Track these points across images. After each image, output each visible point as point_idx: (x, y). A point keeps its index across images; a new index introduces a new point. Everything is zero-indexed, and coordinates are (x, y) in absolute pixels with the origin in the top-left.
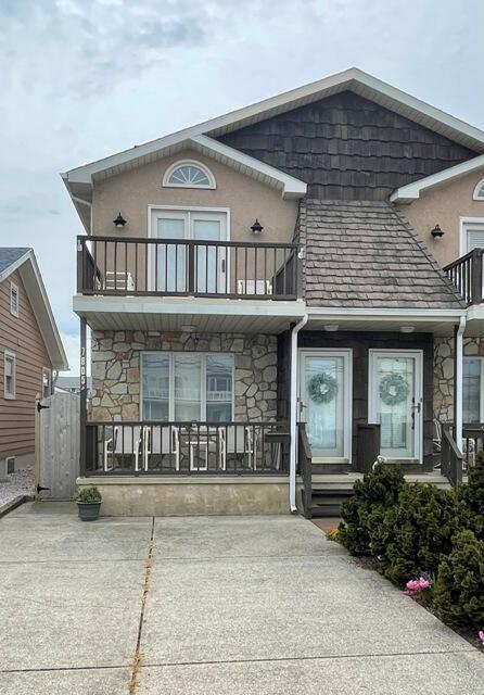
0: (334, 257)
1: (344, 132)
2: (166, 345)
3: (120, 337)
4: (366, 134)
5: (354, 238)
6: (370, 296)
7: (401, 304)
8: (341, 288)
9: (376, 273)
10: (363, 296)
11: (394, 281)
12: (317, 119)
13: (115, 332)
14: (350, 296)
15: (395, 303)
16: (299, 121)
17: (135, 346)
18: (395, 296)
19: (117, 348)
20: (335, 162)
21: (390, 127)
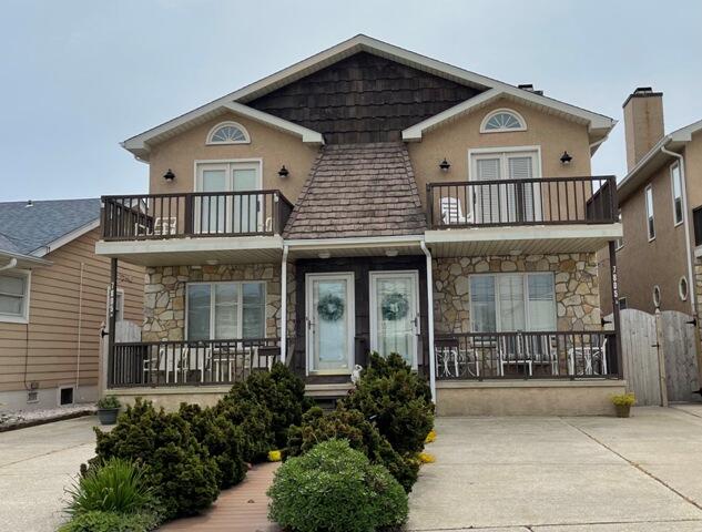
0: (330, 196)
1: (360, 86)
2: (206, 276)
3: (168, 271)
4: (380, 86)
5: (354, 178)
6: (346, 227)
7: (370, 233)
8: (323, 222)
9: (360, 208)
10: (339, 228)
11: (373, 214)
12: (335, 77)
13: (164, 267)
14: (328, 228)
15: (365, 233)
16: (320, 81)
17: (181, 279)
18: (368, 227)
19: (165, 281)
20: (352, 112)
21: (401, 78)
